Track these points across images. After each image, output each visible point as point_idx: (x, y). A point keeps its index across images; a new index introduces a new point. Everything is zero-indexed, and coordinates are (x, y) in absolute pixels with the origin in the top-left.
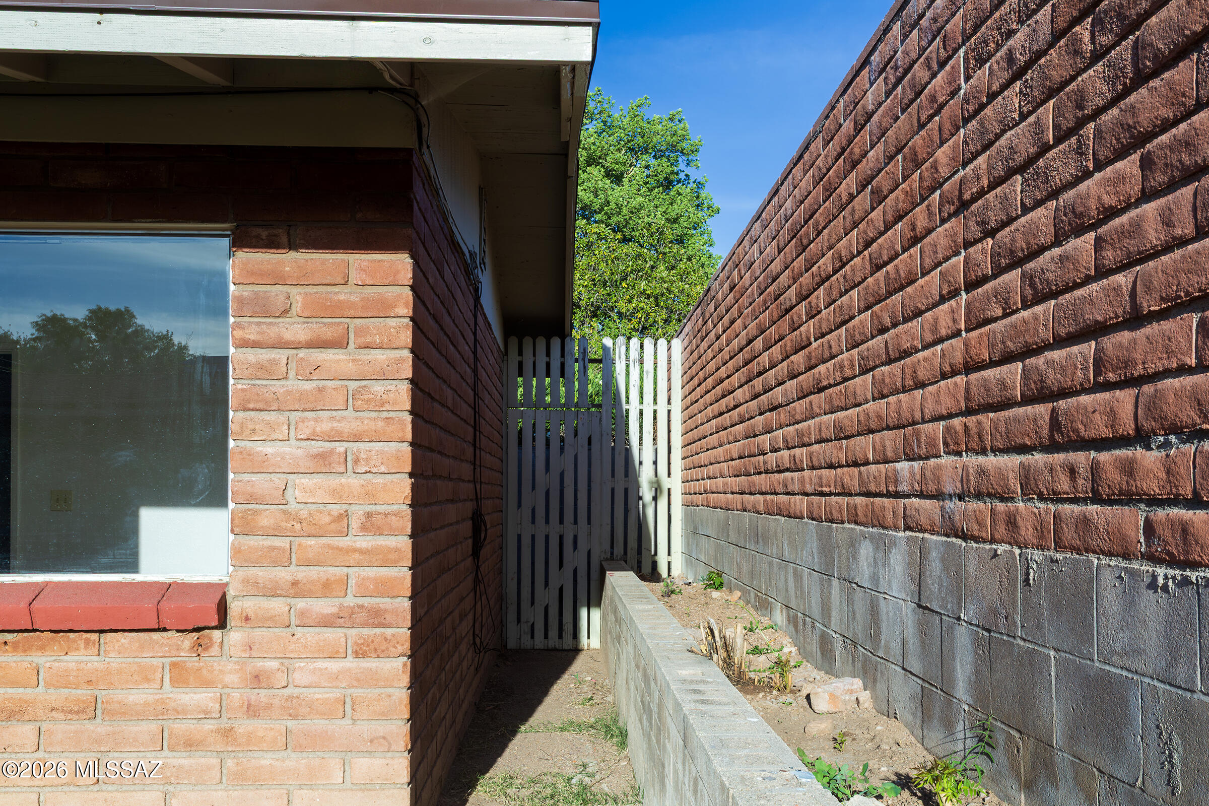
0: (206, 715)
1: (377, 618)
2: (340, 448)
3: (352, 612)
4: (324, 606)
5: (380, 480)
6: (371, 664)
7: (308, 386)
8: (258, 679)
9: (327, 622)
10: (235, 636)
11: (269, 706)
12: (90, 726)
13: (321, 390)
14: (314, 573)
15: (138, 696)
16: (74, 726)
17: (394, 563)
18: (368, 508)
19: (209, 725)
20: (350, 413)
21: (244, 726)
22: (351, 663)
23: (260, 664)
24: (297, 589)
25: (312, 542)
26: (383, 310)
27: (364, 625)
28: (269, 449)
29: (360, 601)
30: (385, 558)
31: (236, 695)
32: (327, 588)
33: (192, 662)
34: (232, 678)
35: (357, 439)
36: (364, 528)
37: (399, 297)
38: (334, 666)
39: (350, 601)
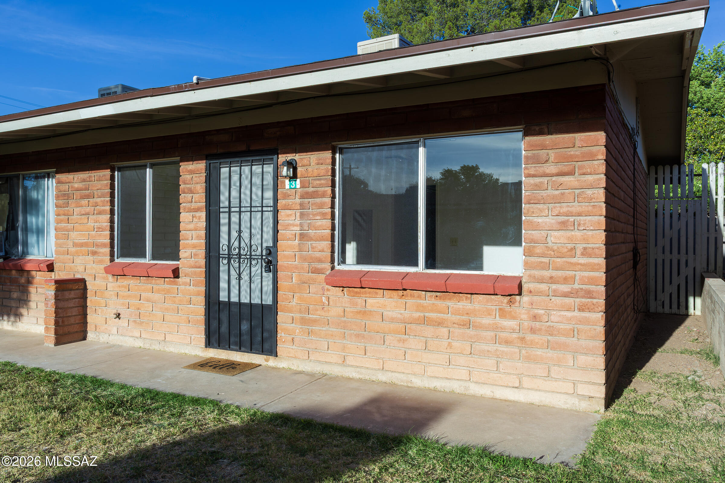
0: (514, 331)
1: (589, 294)
2: (571, 219)
3: (577, 291)
4: (564, 288)
5: (590, 233)
6: (586, 314)
7: (557, 192)
8: (535, 318)
9: (566, 295)
10: (525, 299)
11: (540, 330)
12: (468, 331)
13: (563, 194)
14: (560, 273)
15: (486, 321)
16: (461, 331)
17: (597, 270)
18: (585, 246)
19: (515, 335)
20: (576, 203)
21: (529, 337)
22: (576, 313)
23: (536, 311)
24: (552, 280)
25: (559, 260)
26: (591, 157)
27: (583, 297)
28: (540, 220)
29: (581, 286)
30: (593, 268)
31: (526, 323)
32: (566, 280)
33: (508, 308)
34: (524, 317)
35: (579, 215)
36: (583, 254)
37: (599, 151)
38: (569, 314)
39: (576, 286)
